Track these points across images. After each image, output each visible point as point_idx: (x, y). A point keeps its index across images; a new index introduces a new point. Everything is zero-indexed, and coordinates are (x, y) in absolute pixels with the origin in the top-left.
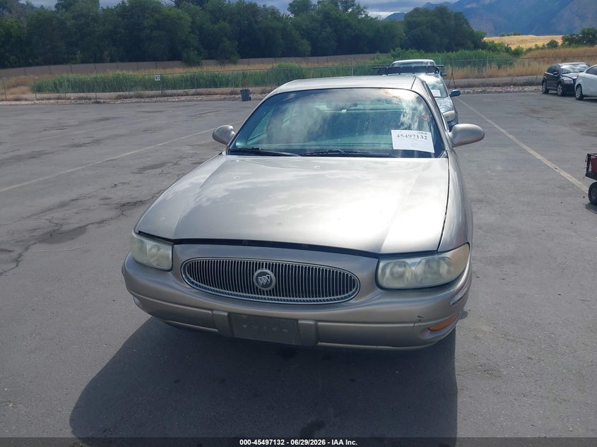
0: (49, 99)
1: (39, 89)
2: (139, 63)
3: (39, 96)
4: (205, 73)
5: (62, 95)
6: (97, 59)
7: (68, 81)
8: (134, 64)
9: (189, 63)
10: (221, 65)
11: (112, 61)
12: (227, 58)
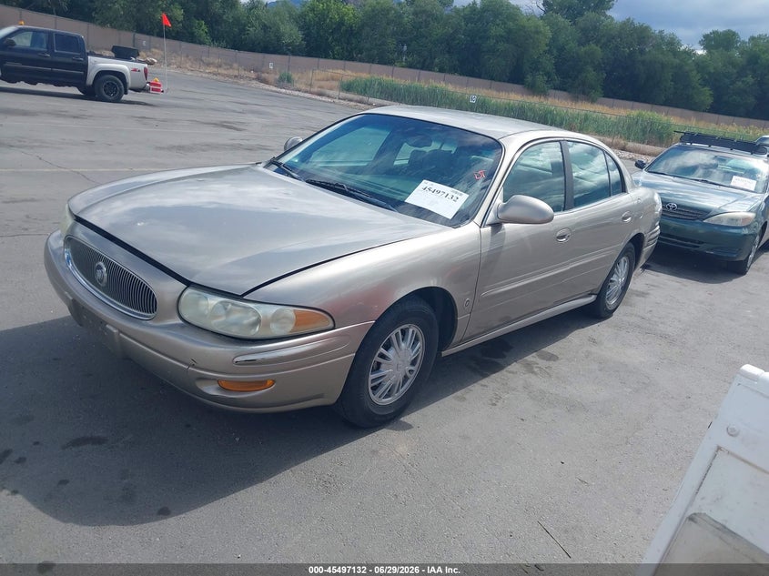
0: (351, 100)
1: (348, 88)
2: (471, 79)
3: (343, 94)
4: (537, 105)
5: (365, 98)
6: (425, 65)
7: (380, 84)
8: (465, 79)
9: (533, 89)
10: (572, 101)
11: (442, 70)
12: (584, 93)
